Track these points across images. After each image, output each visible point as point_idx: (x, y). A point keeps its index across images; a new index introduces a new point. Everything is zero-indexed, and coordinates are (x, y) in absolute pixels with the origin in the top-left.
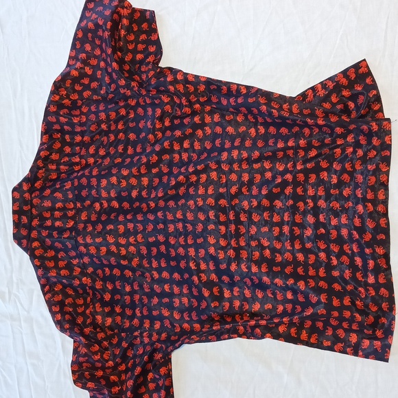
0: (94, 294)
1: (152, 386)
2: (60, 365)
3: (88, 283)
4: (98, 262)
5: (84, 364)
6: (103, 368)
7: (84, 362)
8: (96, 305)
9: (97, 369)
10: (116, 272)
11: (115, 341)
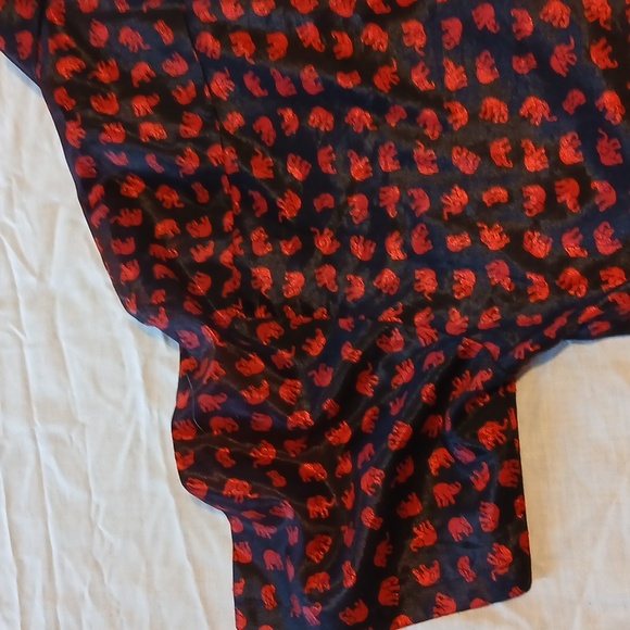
0: (247, 201)
1: (444, 493)
2: (137, 439)
3: (228, 164)
4: (258, 92)
5: (215, 422)
6: (277, 436)
7: (215, 413)
8: (254, 236)
9: (257, 437)
10: (320, 119)
11: (317, 346)
